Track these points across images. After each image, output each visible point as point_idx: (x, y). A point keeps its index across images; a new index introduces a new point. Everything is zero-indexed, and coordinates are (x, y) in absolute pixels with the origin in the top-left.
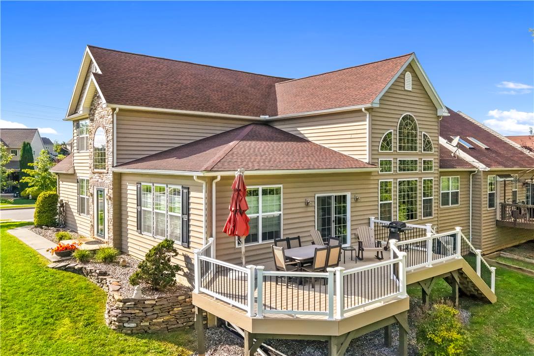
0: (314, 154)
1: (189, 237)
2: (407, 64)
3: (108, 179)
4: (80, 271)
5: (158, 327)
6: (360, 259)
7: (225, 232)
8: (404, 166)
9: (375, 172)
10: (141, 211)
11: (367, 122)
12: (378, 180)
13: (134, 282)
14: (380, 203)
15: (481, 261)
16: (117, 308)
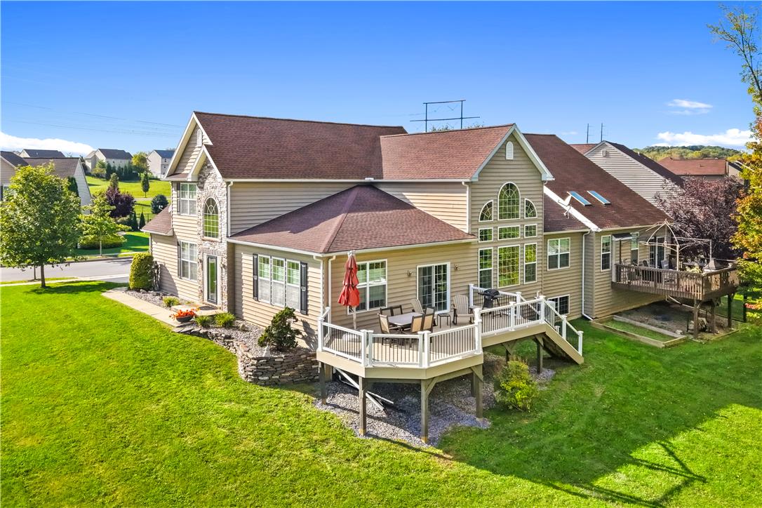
0: (417, 224)
1: (307, 305)
2: (508, 134)
3: (223, 248)
4: (205, 335)
5: (285, 380)
6: (455, 324)
7: (340, 302)
8: (506, 234)
9: (475, 242)
10: (257, 280)
11: (467, 195)
12: (478, 249)
13: (262, 344)
14: (480, 270)
15: (567, 325)
16: (252, 365)
